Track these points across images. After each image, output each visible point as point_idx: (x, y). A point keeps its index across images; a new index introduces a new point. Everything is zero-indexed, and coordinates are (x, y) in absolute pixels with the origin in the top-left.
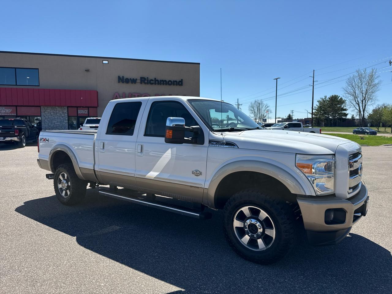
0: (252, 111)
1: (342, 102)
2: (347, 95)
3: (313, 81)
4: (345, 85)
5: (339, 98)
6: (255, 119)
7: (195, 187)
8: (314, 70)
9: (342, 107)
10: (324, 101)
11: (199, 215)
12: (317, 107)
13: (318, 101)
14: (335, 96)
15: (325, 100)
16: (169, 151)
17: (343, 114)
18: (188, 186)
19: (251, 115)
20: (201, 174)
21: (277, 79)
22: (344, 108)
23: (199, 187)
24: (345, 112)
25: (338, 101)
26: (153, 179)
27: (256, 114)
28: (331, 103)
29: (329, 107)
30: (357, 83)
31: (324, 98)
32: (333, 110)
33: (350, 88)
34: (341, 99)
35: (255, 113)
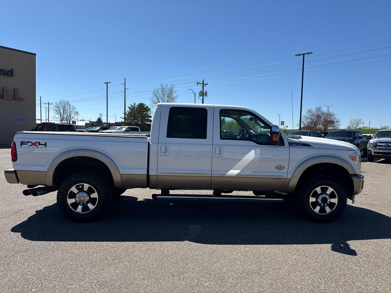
0: (57, 111)
1: (147, 109)
2: (153, 104)
3: (125, 89)
4: (151, 96)
5: (145, 106)
6: (61, 121)
7: (278, 178)
8: (125, 79)
9: (148, 114)
10: (133, 108)
11: (282, 199)
12: (128, 113)
13: (128, 108)
14: (142, 104)
15: (134, 106)
16: (253, 152)
17: (149, 120)
18: (271, 178)
19: (56, 115)
20: (284, 168)
21: (107, 83)
22: (149, 115)
23: (281, 178)
24: (150, 118)
25: (144, 109)
26: (234, 176)
27: (62, 115)
28: (140, 110)
29: (138, 113)
30: (160, 95)
31: (133, 105)
32: (141, 116)
33: (155, 98)
34: (147, 107)
35: (60, 114)
